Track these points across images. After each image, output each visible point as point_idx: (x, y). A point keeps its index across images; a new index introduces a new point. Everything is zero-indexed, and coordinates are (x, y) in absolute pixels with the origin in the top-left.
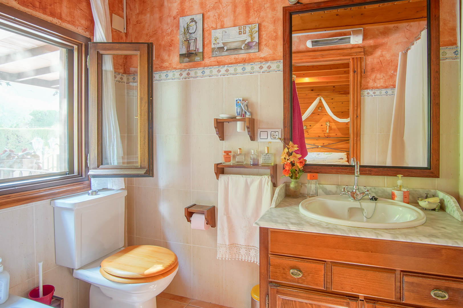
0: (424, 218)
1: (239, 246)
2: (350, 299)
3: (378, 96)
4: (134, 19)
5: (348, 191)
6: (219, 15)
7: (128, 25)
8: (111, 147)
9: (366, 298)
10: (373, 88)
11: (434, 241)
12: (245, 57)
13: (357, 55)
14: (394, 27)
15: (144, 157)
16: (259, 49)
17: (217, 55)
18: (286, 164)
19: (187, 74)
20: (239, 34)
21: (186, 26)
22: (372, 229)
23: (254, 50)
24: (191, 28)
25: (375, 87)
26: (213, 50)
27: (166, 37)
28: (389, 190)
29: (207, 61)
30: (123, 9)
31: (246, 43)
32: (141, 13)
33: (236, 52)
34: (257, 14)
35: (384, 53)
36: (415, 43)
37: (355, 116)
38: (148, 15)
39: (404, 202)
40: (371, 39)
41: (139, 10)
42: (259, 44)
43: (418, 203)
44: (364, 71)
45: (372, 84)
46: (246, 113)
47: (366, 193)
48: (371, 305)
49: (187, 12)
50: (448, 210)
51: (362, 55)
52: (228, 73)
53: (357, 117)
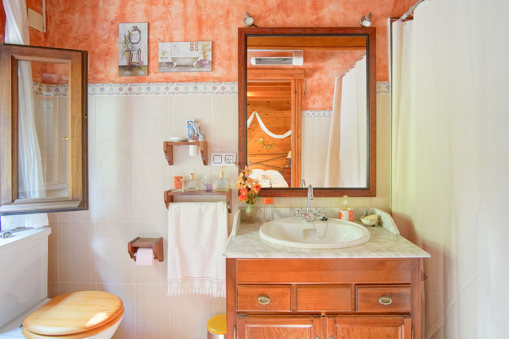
0: (368, 236)
1: (192, 279)
2: (313, 317)
3: (317, 117)
4: (56, 17)
5: (302, 213)
6: (168, 27)
7: (48, 24)
8: (31, 176)
9: (327, 314)
10: (312, 109)
11: (381, 255)
12: (197, 75)
13: (298, 77)
14: (330, 52)
15: (78, 187)
16: (213, 68)
17: (165, 71)
18: (242, 189)
19: (128, 89)
20: (191, 50)
21: (127, 34)
22: (331, 250)
23: (207, 69)
24: (134, 37)
25: (314, 108)
26: (160, 64)
27: (101, 44)
28: (336, 210)
29: (152, 76)
30: (41, 3)
31: (198, 60)
32: (67, 11)
33: (187, 69)
34: (210, 31)
35: (321, 76)
36: (350, 70)
37: (297, 136)
38: (77, 15)
39: (350, 220)
40: (310, 61)
41: (64, 7)
42: (213, 63)
43: (360, 220)
44: (304, 92)
45: (311, 105)
46: (198, 135)
47: (318, 214)
48: (331, 319)
49: (128, 18)
50: (385, 225)
51: (302, 77)
52: (178, 91)
53: (298, 136)
